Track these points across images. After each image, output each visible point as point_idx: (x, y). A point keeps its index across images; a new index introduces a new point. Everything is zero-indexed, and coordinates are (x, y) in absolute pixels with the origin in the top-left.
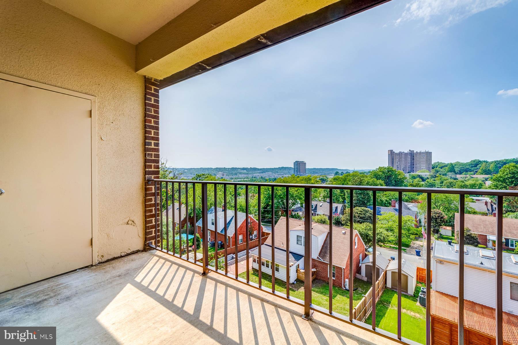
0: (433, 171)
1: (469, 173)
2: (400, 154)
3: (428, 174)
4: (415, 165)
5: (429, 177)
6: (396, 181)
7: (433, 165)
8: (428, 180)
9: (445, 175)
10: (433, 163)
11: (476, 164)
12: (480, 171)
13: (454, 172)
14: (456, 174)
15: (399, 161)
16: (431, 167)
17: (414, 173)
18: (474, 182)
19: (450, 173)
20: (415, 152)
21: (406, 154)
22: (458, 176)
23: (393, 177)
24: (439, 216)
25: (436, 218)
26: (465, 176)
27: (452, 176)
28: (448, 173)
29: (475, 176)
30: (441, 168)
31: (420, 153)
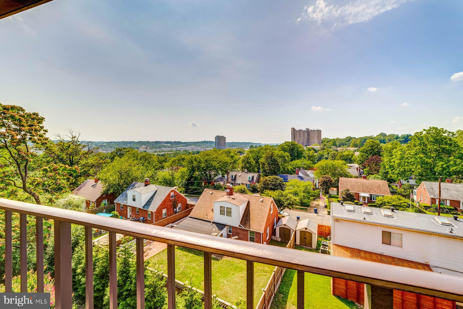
0: (322, 145)
1: (345, 146)
2: (300, 131)
3: (319, 147)
4: (310, 140)
5: (320, 149)
6: (297, 153)
7: (322, 140)
8: (319, 152)
9: (330, 147)
10: (322, 138)
11: (349, 139)
12: (351, 144)
13: (336, 145)
14: (337, 147)
15: (299, 137)
16: (321, 141)
17: (309, 146)
18: (348, 153)
19: (333, 146)
20: (310, 130)
21: (304, 131)
22: (338, 149)
23: (296, 149)
24: (329, 181)
25: (327, 182)
26: (342, 148)
27: (335, 149)
28: (332, 147)
29: (348, 148)
30: (328, 142)
31: (314, 130)
